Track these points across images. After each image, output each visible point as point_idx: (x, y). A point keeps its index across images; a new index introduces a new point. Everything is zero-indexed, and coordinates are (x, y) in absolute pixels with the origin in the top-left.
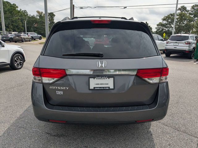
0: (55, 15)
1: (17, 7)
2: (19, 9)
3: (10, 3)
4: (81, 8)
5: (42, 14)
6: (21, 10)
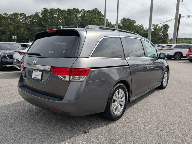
0: (169, 27)
1: (136, 22)
2: (136, 24)
3: (130, 20)
4: (189, 17)
5: (157, 26)
6: (138, 24)
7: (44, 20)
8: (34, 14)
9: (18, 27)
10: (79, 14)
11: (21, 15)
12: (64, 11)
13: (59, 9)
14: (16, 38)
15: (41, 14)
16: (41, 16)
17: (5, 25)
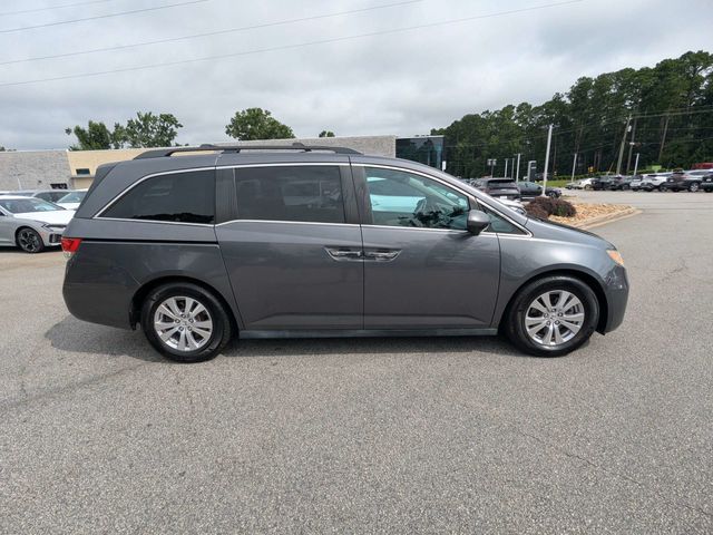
7: (574, 111)
8: (551, 99)
9: (508, 137)
10: (704, 68)
11: (519, 109)
12: (645, 71)
13: (627, 70)
14: (494, 163)
15: (570, 97)
16: (569, 102)
17: (483, 137)
